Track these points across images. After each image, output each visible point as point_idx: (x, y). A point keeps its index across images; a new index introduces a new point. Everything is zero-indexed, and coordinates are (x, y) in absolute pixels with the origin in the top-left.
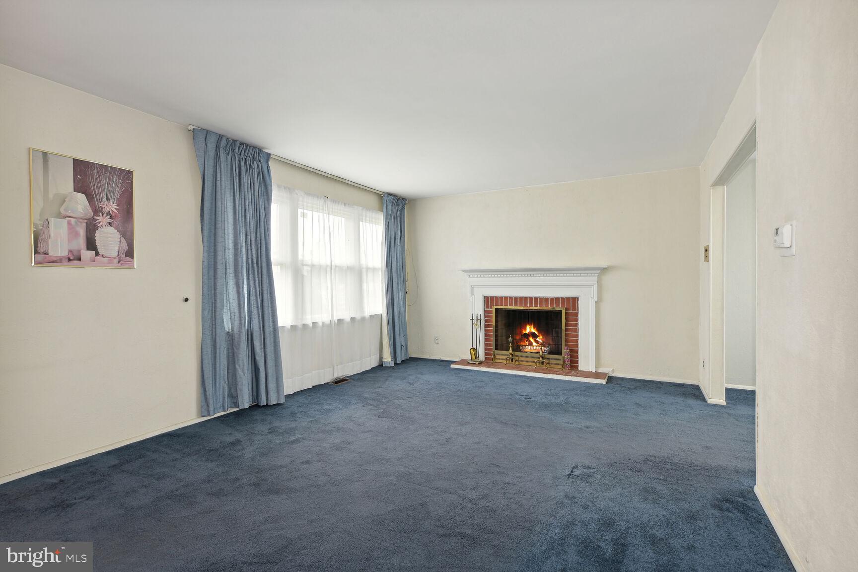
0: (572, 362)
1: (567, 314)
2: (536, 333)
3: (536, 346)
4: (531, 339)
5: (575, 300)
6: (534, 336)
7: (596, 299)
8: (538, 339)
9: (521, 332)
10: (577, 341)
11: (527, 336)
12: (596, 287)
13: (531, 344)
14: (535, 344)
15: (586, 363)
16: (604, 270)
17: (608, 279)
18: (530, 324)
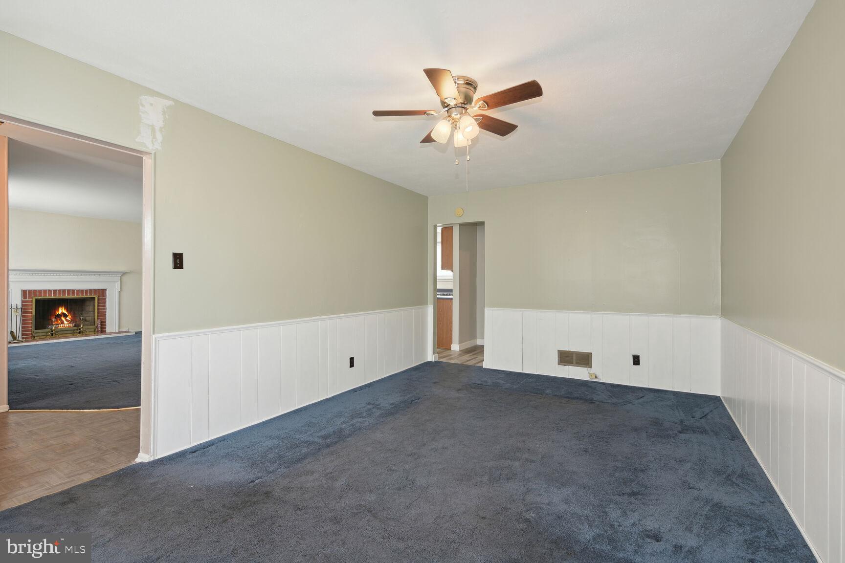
0: (102, 328)
1: (98, 300)
2: (66, 313)
3: (67, 324)
4: (63, 319)
5: (104, 291)
6: (65, 315)
7: (119, 289)
8: (68, 318)
9: (55, 313)
10: (105, 315)
11: (59, 316)
12: (119, 283)
13: (62, 323)
14: (65, 322)
15: (112, 326)
16: (124, 274)
17: (125, 278)
18: (62, 306)
